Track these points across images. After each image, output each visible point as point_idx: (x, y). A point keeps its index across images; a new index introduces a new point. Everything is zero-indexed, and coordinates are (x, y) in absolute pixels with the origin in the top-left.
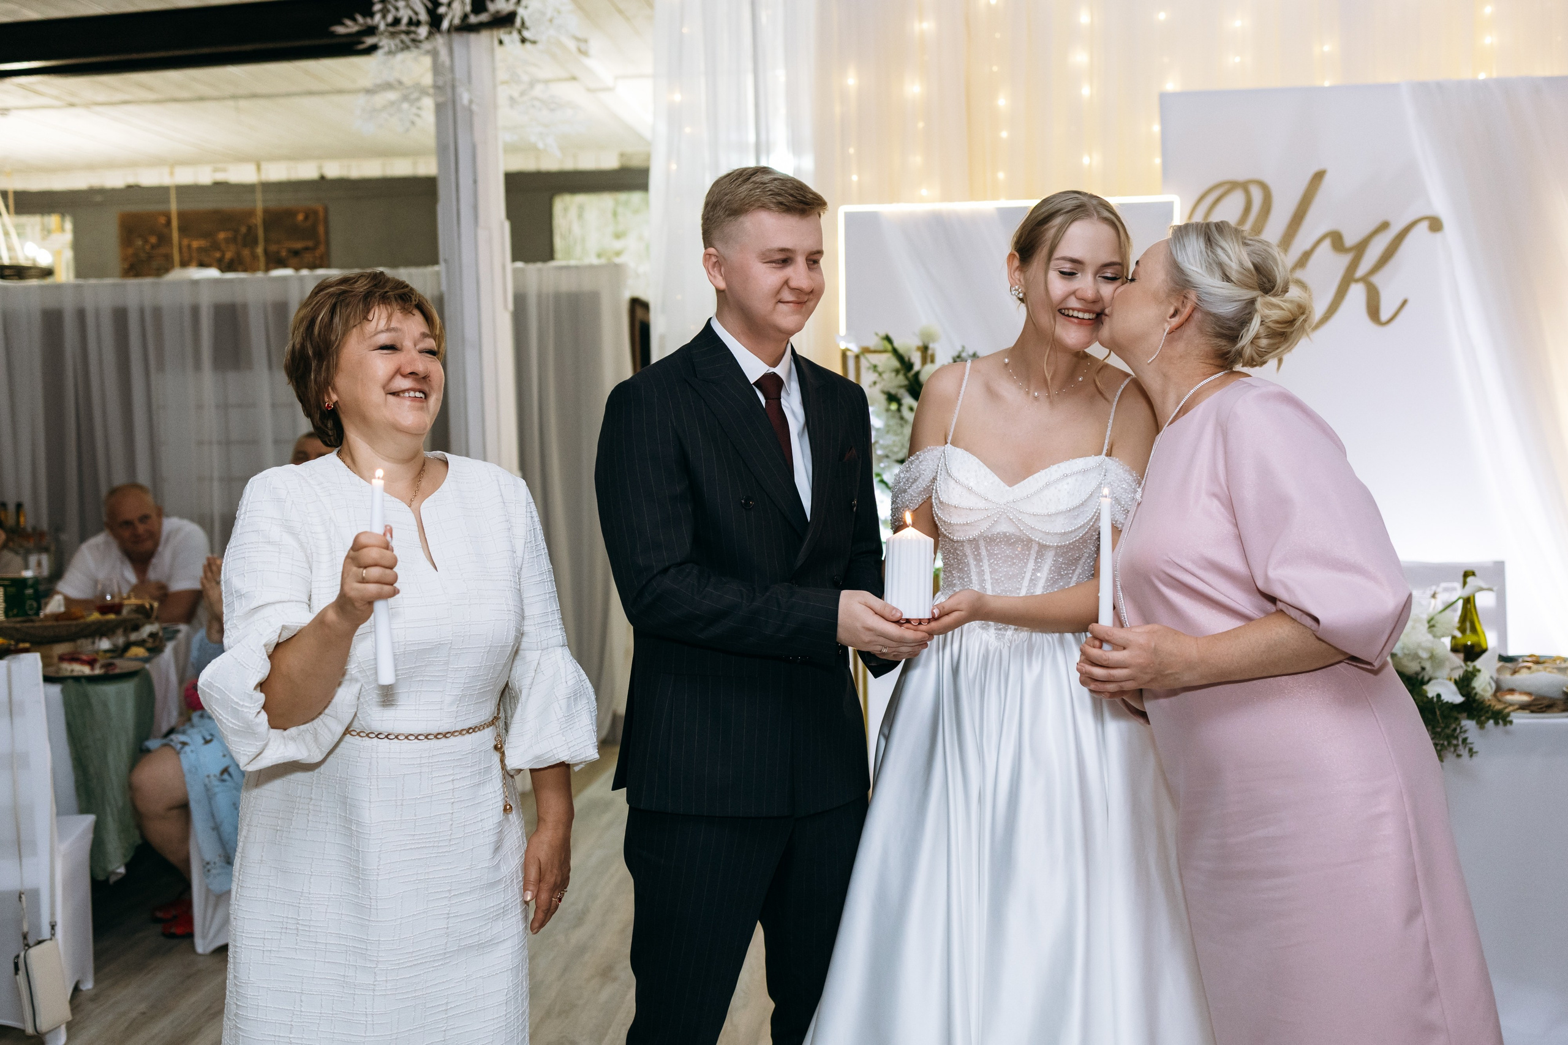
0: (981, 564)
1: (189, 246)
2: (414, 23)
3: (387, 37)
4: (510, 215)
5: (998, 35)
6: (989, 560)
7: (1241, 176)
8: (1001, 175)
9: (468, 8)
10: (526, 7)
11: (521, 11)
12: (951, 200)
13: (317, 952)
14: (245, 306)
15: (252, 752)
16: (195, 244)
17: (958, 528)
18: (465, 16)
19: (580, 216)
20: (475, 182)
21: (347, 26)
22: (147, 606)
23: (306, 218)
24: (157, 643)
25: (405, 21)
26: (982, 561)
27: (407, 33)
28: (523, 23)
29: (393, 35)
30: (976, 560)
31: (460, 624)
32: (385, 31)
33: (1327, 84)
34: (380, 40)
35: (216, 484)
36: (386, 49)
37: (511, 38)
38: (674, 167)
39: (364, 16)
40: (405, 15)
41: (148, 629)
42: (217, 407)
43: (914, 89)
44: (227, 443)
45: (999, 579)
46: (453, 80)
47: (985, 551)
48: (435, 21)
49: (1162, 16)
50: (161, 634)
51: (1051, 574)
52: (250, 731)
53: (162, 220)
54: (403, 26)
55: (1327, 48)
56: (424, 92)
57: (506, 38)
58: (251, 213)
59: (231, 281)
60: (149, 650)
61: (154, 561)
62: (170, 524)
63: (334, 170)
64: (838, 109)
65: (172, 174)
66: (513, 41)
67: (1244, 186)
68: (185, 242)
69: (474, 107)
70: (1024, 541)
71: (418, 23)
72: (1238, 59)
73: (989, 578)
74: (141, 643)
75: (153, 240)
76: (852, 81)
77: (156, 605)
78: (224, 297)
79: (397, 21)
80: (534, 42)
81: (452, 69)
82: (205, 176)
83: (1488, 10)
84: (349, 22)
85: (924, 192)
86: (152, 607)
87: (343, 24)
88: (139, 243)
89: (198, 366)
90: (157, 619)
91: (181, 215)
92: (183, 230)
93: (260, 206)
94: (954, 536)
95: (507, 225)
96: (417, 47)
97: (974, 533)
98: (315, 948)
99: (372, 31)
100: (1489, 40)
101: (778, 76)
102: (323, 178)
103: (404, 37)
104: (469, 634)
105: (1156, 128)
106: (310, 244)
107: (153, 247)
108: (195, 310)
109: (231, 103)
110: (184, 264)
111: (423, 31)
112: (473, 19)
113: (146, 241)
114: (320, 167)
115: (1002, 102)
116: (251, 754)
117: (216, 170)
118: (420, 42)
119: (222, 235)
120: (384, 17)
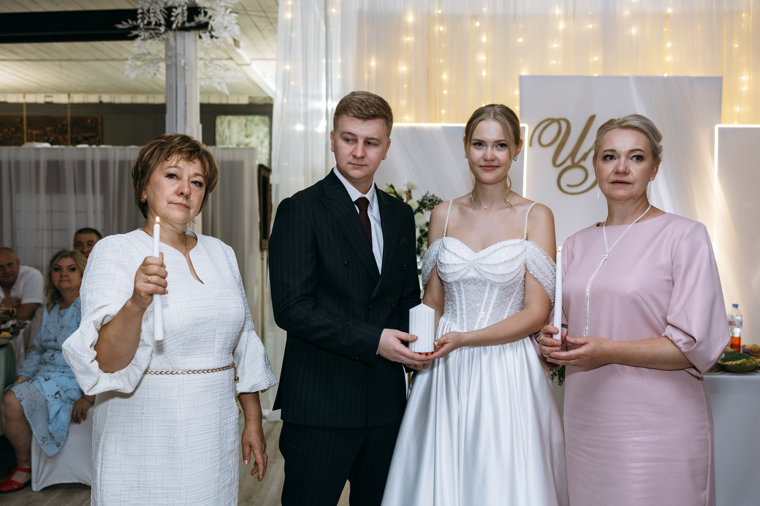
0: (461, 295)
1: (31, 133)
2: (158, 24)
3: (143, 31)
4: (202, 121)
5: (443, 45)
6: (465, 293)
7: (557, 117)
8: (443, 112)
9: (186, 19)
10: (214, 20)
11: (211, 22)
12: (420, 122)
13: (150, 499)
14: (63, 162)
15: (91, 383)
16: (34, 132)
17: (449, 275)
18: (184, 23)
19: (229, 126)
20: (185, 104)
21: (123, 25)
22: (11, 310)
23: (92, 122)
24: (16, 330)
25: (153, 23)
26: (461, 294)
27: (154, 29)
28: (212, 28)
29: (146, 30)
30: (458, 293)
31: (220, 309)
32: (144, 28)
33: (596, 75)
34: (140, 32)
35: (45, 250)
36: (142, 37)
37: (205, 36)
38: (285, 101)
39: (132, 20)
40: (153, 20)
41: (11, 323)
42: (47, 212)
43: (403, 68)
44: (51, 230)
45: (470, 303)
46: (176, 54)
47: (462, 288)
48: (169, 25)
49: (520, 40)
50: (17, 325)
51: (497, 300)
52: (89, 371)
53: (18, 120)
54: (152, 26)
55: (596, 59)
56: (160, 60)
57: (203, 35)
58: (64, 118)
59: (56, 149)
60: (11, 333)
61: (14, 287)
62: (23, 269)
63: (106, 99)
64: (366, 77)
65: (24, 97)
66: (206, 37)
67: (558, 121)
68: (29, 131)
69: (186, 67)
70: (483, 281)
71: (160, 25)
72: (555, 62)
73: (464, 303)
74: (7, 330)
75: (13, 129)
76: (373, 63)
77: (15, 310)
78: (53, 157)
79: (149, 23)
80: (217, 38)
81: (176, 48)
82: (41, 99)
83: (669, 45)
84: (124, 23)
85: (407, 118)
86: (13, 311)
87: (121, 24)
88: (6, 130)
89: (38, 191)
90: (16, 317)
91: (28, 118)
92: (28, 125)
93: (69, 115)
94: (447, 280)
95: (200, 126)
96: (158, 37)
97: (456, 278)
98: (150, 496)
99: (136, 28)
100: (669, 59)
101: (337, 61)
102: (101, 102)
103: (152, 31)
104: (225, 314)
105: (517, 92)
106: (94, 134)
107: (12, 133)
108: (37, 163)
109: (58, 63)
110: (31, 140)
111: (162, 29)
112: (187, 25)
113: (9, 130)
114: (100, 97)
115: (445, 77)
116: (90, 384)
117: (46, 97)
118: (160, 34)
119: (48, 129)
120: (143, 21)
